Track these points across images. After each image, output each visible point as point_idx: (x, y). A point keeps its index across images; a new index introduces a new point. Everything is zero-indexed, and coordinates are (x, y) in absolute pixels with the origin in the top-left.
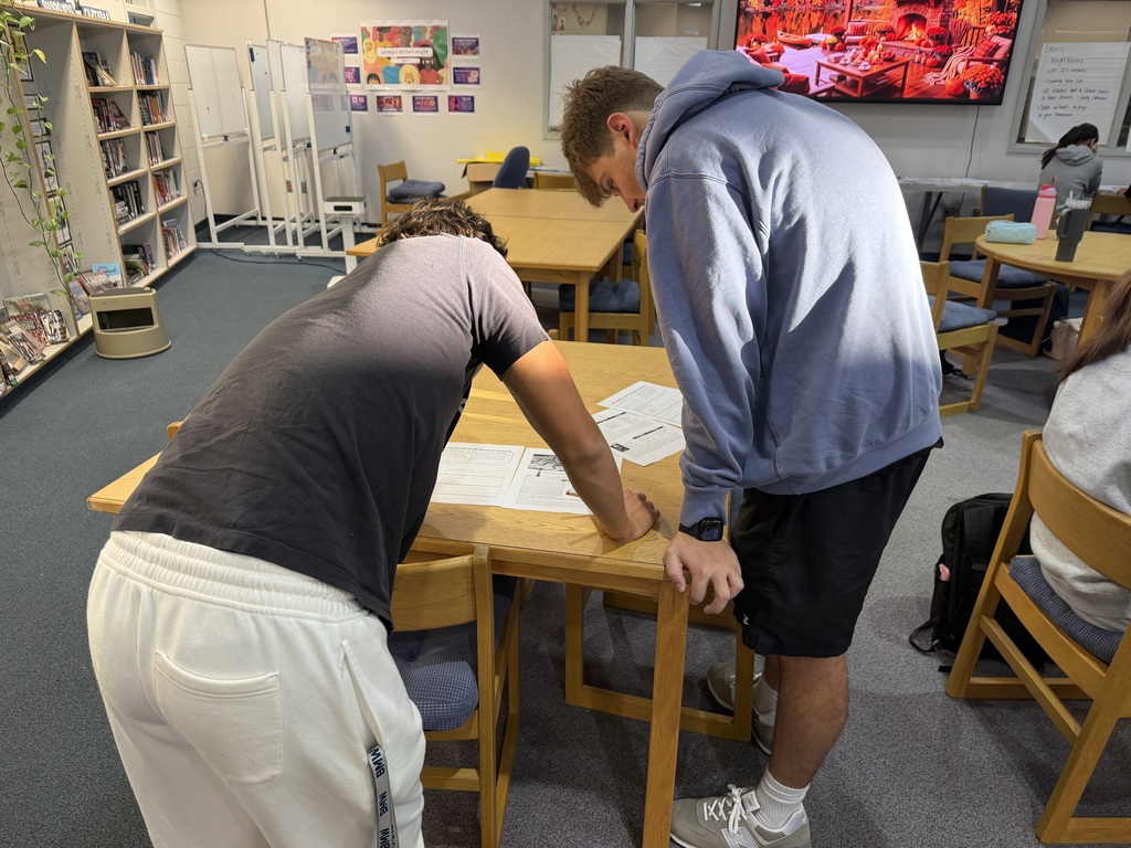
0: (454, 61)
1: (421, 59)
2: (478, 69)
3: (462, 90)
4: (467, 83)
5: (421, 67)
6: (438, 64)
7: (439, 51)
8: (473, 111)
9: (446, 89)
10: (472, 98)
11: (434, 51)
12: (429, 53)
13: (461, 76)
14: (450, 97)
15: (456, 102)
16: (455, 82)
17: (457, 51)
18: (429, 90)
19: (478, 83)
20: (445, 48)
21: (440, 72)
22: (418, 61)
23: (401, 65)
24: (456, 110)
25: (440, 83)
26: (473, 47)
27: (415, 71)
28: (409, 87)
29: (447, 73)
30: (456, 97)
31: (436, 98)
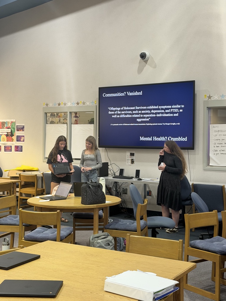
0: (17, 133)
1: (7, 132)
2: (24, 136)
3: (19, 144)
4: (20, 141)
5: (7, 135)
7: (13, 130)
8: (22, 151)
9: (14, 143)
10: (22, 146)
11: (11, 130)
12: (9, 130)
13: (19, 139)
14: (15, 146)
15: (17, 148)
16: (17, 141)
17: (18, 130)
18: (9, 144)
19: (24, 141)
20: (14, 129)
21: (13, 137)
22: (6, 133)
23: (1, 135)
24: (17, 151)
25: (13, 141)
26: (22, 129)
27: (5, 137)
28: (3, 143)
29: (14, 138)
30: (17, 146)
31: (11, 146)
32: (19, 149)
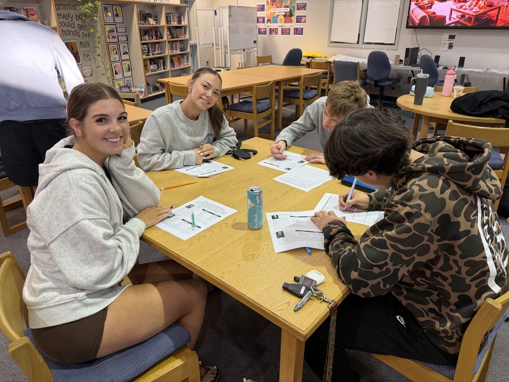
0: (297, 13)
1: (286, 12)
2: (305, 16)
3: (299, 25)
4: (301, 22)
5: (285, 16)
6: (291, 14)
7: (292, 9)
8: (302, 34)
9: (294, 25)
10: (302, 28)
11: (290, 10)
12: (288, 10)
13: (299, 19)
14: (294, 28)
15: (296, 31)
16: (297, 22)
17: (298, 9)
18: (287, 25)
19: (305, 22)
20: (294, 7)
21: (292, 18)
22: (284, 13)
23: (278, 15)
24: (296, 34)
25: (292, 23)
26: (303, 7)
27: (283, 17)
28: (281, 24)
29: (294, 18)
30: (296, 28)
31: (290, 29)
32: (298, 32)
